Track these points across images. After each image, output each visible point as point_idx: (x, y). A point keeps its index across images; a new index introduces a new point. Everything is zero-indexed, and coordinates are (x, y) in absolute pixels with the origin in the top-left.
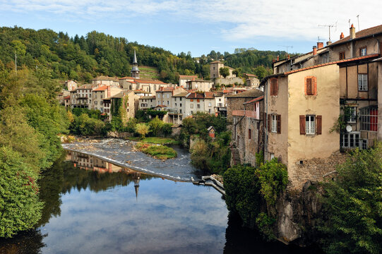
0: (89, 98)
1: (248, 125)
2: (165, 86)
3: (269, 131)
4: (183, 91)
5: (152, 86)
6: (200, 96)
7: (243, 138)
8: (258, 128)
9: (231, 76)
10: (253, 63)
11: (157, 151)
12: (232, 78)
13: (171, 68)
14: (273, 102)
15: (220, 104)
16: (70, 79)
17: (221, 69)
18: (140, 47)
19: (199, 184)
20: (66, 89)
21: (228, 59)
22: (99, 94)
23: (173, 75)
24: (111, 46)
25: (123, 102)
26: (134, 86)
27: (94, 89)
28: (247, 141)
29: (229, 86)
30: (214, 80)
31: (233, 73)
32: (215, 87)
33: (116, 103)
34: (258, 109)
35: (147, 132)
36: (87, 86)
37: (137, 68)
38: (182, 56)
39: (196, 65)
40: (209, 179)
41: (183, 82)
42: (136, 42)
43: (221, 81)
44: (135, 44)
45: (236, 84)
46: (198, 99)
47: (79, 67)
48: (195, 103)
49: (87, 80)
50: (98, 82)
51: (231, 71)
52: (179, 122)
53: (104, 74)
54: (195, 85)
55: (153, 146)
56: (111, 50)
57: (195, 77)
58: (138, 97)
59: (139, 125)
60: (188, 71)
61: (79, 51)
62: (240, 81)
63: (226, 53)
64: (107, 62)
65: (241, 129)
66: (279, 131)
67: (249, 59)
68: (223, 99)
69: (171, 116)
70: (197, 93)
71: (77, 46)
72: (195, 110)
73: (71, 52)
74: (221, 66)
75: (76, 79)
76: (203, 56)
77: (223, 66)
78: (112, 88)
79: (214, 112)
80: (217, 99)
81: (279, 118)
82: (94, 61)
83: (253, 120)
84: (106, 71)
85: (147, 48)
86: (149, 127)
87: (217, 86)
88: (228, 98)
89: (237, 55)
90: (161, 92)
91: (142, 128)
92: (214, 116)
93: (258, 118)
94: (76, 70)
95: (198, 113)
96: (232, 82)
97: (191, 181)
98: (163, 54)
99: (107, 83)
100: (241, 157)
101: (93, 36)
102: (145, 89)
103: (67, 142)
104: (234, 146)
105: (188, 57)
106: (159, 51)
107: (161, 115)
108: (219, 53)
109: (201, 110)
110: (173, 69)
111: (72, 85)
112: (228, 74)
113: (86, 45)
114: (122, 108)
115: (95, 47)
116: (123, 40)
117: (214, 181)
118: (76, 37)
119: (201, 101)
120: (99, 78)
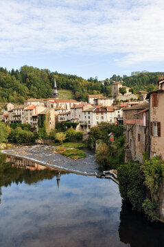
0: (22, 116)
1: (137, 131)
2: (78, 104)
3: (152, 135)
4: (91, 107)
5: (68, 104)
6: (104, 110)
7: (134, 141)
8: (145, 133)
9: (128, 93)
10: (145, 82)
11: (71, 153)
12: (129, 95)
13: (82, 89)
14: (155, 113)
15: (119, 115)
16: (9, 102)
17: (120, 89)
18: (60, 75)
19: (101, 177)
20: (6, 109)
21: (128, 81)
22: (29, 112)
23: (84, 95)
24: (38, 75)
25: (46, 117)
26: (55, 105)
27: (25, 108)
28: (137, 143)
29: (126, 101)
30: (115, 97)
31: (130, 91)
32: (116, 103)
33: (42, 118)
34: (145, 118)
35: (64, 139)
36: (21, 106)
37: (56, 92)
38: (90, 80)
39: (102, 86)
40: (109, 173)
41: (91, 100)
43: (120, 97)
44: (56, 73)
45: (131, 100)
46: (102, 112)
47: (15, 93)
48: (100, 115)
49: (21, 102)
50: (29, 103)
51: (127, 89)
52: (88, 130)
53: (34, 97)
54: (100, 102)
55: (68, 149)
56: (38, 79)
57: (101, 96)
58: (57, 113)
59: (58, 134)
60: (95, 91)
61: (15, 81)
62: (135, 97)
63: (124, 76)
64: (35, 88)
65: (132, 134)
66: (159, 135)
67: (143, 80)
68: (121, 113)
69: (82, 126)
70: (101, 108)
71: (14, 77)
72: (100, 121)
73: (9, 82)
74: (120, 86)
75: (13, 102)
76: (107, 79)
77: (121, 86)
78: (38, 107)
79: (114, 121)
80: (116, 112)
81: (159, 124)
82: (26, 88)
83: (141, 127)
84: (35, 95)
85: (65, 76)
86: (65, 135)
87: (117, 102)
88: (124, 110)
89: (133, 76)
90: (74, 108)
91: (60, 136)
92: (114, 124)
93: (145, 125)
94: (13, 95)
95: (102, 123)
96: (128, 98)
97: (95, 175)
98: (77, 80)
99: (35, 104)
100: (133, 156)
101: (25, 69)
102: (63, 106)
103: (6, 148)
104: (128, 147)
105: (96, 81)
106: (74, 77)
107: (74, 126)
108: (119, 76)
109: (105, 120)
110: (84, 90)
111: (10, 106)
112: (125, 92)
113: (20, 76)
114: (46, 122)
115: (27, 77)
116: (47, 71)
117: (112, 174)
118: (13, 71)
119: (104, 114)
120: (29, 100)
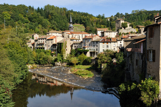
0: (45, 44)
1: (136, 57)
2: (89, 35)
3: (148, 60)
4: (99, 38)
5: (81, 35)
6: (109, 40)
7: (133, 65)
8: (142, 59)
9: (129, 27)
10: (143, 19)
11: (82, 73)
12: (129, 29)
13: (92, 24)
14: (151, 42)
15: (121, 45)
16: (35, 33)
17: (122, 24)
18: (75, 13)
19: (105, 93)
20: (33, 38)
21: (128, 17)
22: (50, 41)
23: (94, 28)
24: (58, 13)
25: (64, 45)
26: (71, 36)
27: (48, 38)
28: (135, 67)
29: (127, 34)
30: (118, 31)
31: (130, 26)
34: (142, 47)
35: (77, 62)
36: (44, 36)
37: (71, 25)
38: (99, 17)
39: (108, 22)
40: (112, 90)
41: (99, 33)
42: (72, 10)
43: (122, 31)
44: (72, 11)
45: (131, 33)
46: (107, 42)
47: (40, 26)
48: (105, 44)
49: (45, 33)
50: (50, 34)
51: (128, 25)
52: (96, 56)
53: (54, 29)
54: (106, 34)
55: (80, 70)
56: (58, 15)
57: (106, 29)
58: (72, 42)
59: (72, 58)
60: (103, 26)
61: (40, 17)
62: (135, 30)
63: (126, 14)
64: (55, 22)
65: (131, 59)
66: (154, 60)
67: (141, 17)
68: (122, 42)
69: (91, 53)
70: (107, 38)
71: (39, 14)
72: (105, 49)
73: (35, 18)
74: (122, 22)
75: (38, 33)
76: (112, 16)
77: (123, 22)
78: (57, 37)
79: (117, 50)
80: (119, 42)
81: (154, 52)
82: (48, 22)
83: (139, 54)
85: (79, 13)
86: (78, 59)
87: (120, 34)
88: (125, 41)
89: (133, 14)
90: (85, 39)
91: (74, 60)
92: (116, 52)
93: (142, 52)
94: (38, 28)
95: (107, 51)
96: (129, 31)
97: (100, 91)
98: (88, 16)
99: (55, 34)
100: (132, 76)
101: (48, 7)
102: (77, 37)
103: (33, 68)
104: (127, 70)
105: (103, 17)
106: (86, 14)
107: (85, 52)
108: (122, 14)
109: (109, 48)
110: (94, 25)
111: (36, 36)
112: (127, 27)
113: (44, 14)
114: (63, 48)
115: (49, 13)
116: (65, 9)
117: (114, 91)
118: (38, 9)
119: (109, 43)
120: (50, 32)
